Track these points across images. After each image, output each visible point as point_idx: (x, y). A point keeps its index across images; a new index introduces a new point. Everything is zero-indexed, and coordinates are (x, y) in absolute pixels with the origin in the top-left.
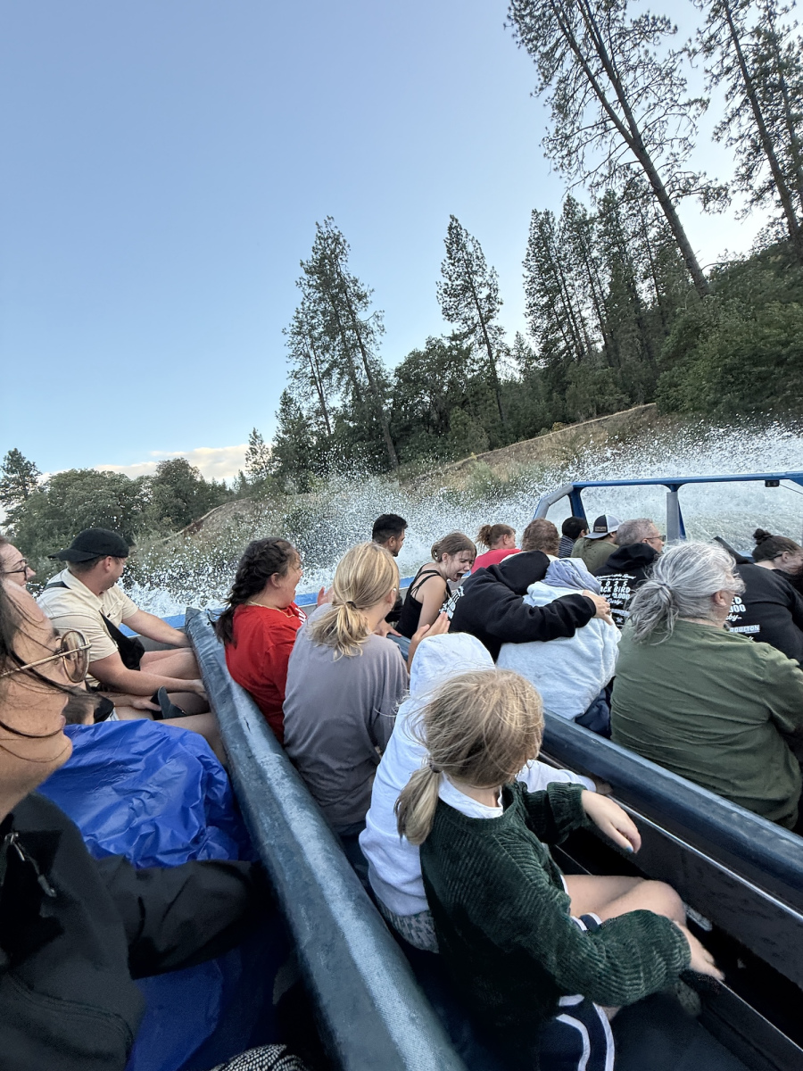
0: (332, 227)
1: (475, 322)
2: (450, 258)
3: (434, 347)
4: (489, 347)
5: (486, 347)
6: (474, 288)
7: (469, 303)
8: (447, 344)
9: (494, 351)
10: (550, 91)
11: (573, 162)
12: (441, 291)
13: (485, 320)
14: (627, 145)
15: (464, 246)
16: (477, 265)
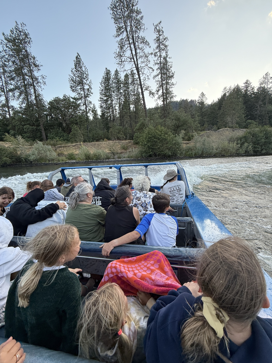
1: (82, 96)
2: (75, 68)
3: (66, 99)
4: (86, 107)
6: (83, 83)
7: (81, 88)
10: (119, 39)
14: (135, 68)
16: (85, 76)
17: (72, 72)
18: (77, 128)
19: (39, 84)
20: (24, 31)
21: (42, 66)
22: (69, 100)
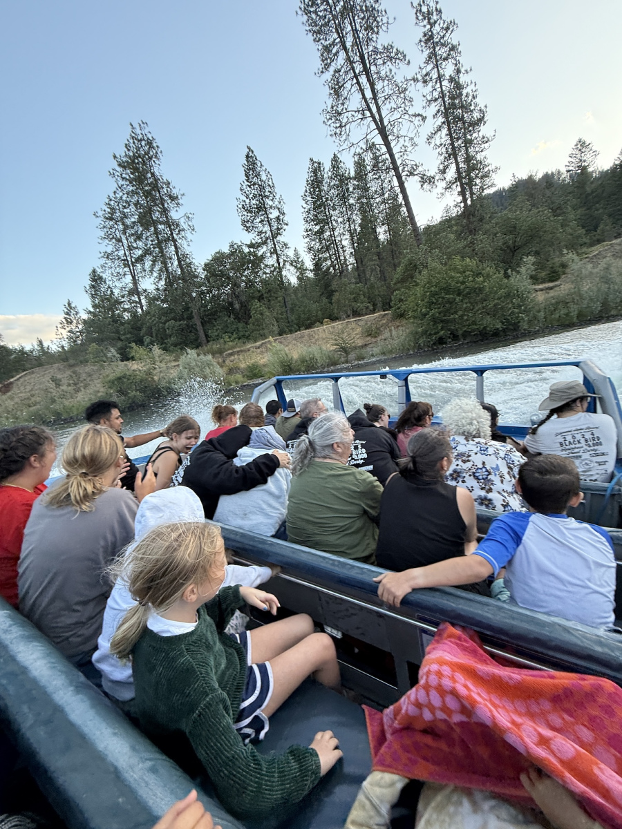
0: (146, 131)
1: (267, 235)
2: (247, 181)
3: (235, 251)
4: (278, 257)
5: (275, 256)
6: (266, 208)
7: (262, 221)
8: (246, 250)
9: (281, 261)
10: (328, 75)
11: (343, 133)
12: (240, 206)
13: (274, 235)
14: (377, 131)
15: (259, 175)
16: (269, 191)
17: (241, 190)
18: (261, 306)
19: (182, 233)
20: (146, 138)
21: (184, 195)
22: (241, 252)
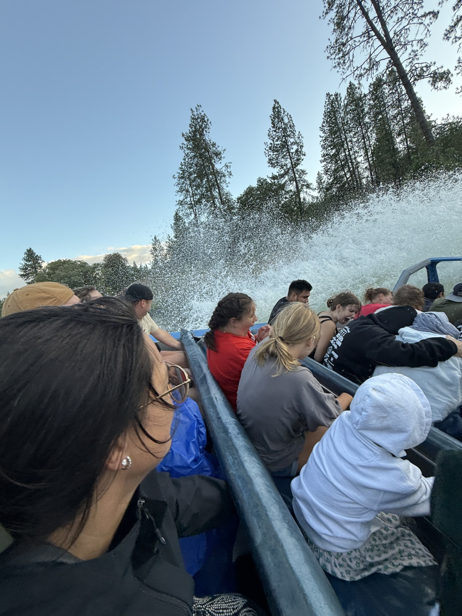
0: (200, 111)
3: (262, 182)
9: (300, 186)
12: (268, 149)
13: (294, 165)
17: (269, 135)
19: (223, 178)
21: (225, 150)
22: (267, 183)
